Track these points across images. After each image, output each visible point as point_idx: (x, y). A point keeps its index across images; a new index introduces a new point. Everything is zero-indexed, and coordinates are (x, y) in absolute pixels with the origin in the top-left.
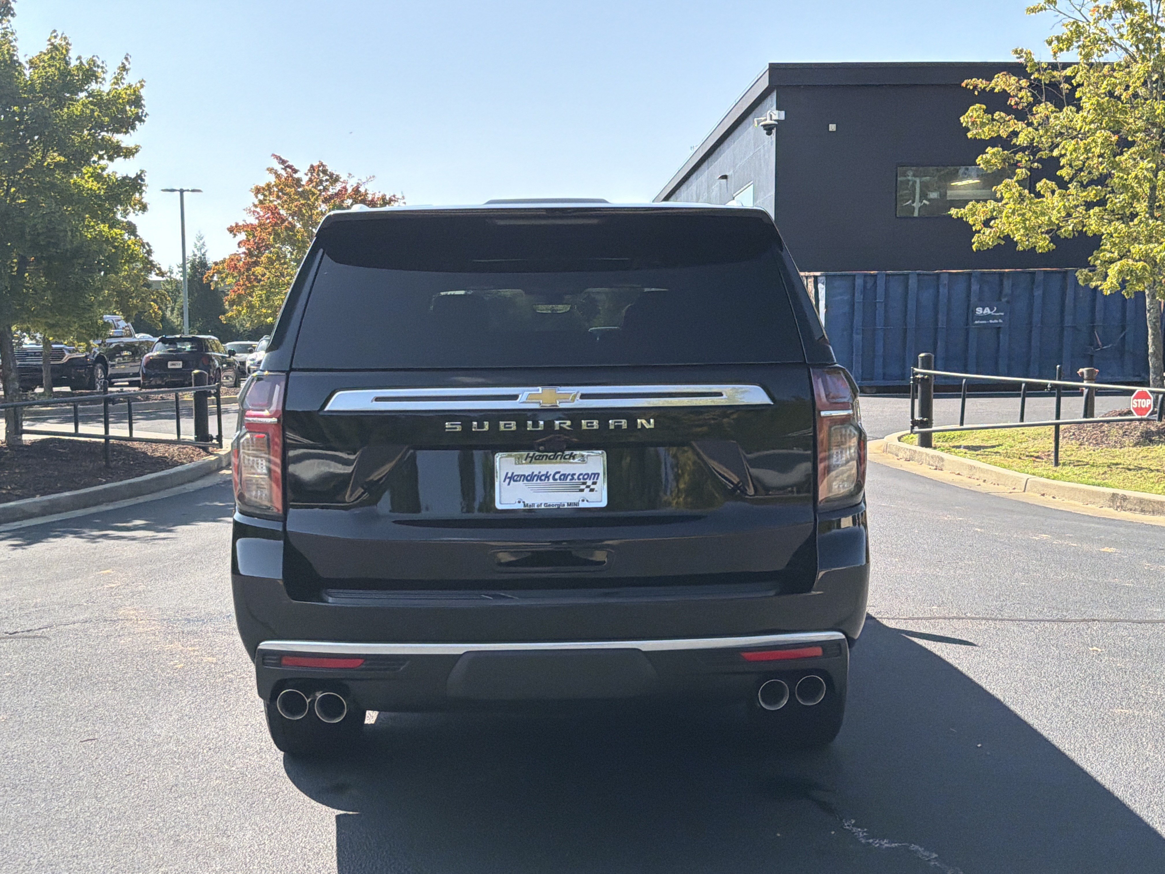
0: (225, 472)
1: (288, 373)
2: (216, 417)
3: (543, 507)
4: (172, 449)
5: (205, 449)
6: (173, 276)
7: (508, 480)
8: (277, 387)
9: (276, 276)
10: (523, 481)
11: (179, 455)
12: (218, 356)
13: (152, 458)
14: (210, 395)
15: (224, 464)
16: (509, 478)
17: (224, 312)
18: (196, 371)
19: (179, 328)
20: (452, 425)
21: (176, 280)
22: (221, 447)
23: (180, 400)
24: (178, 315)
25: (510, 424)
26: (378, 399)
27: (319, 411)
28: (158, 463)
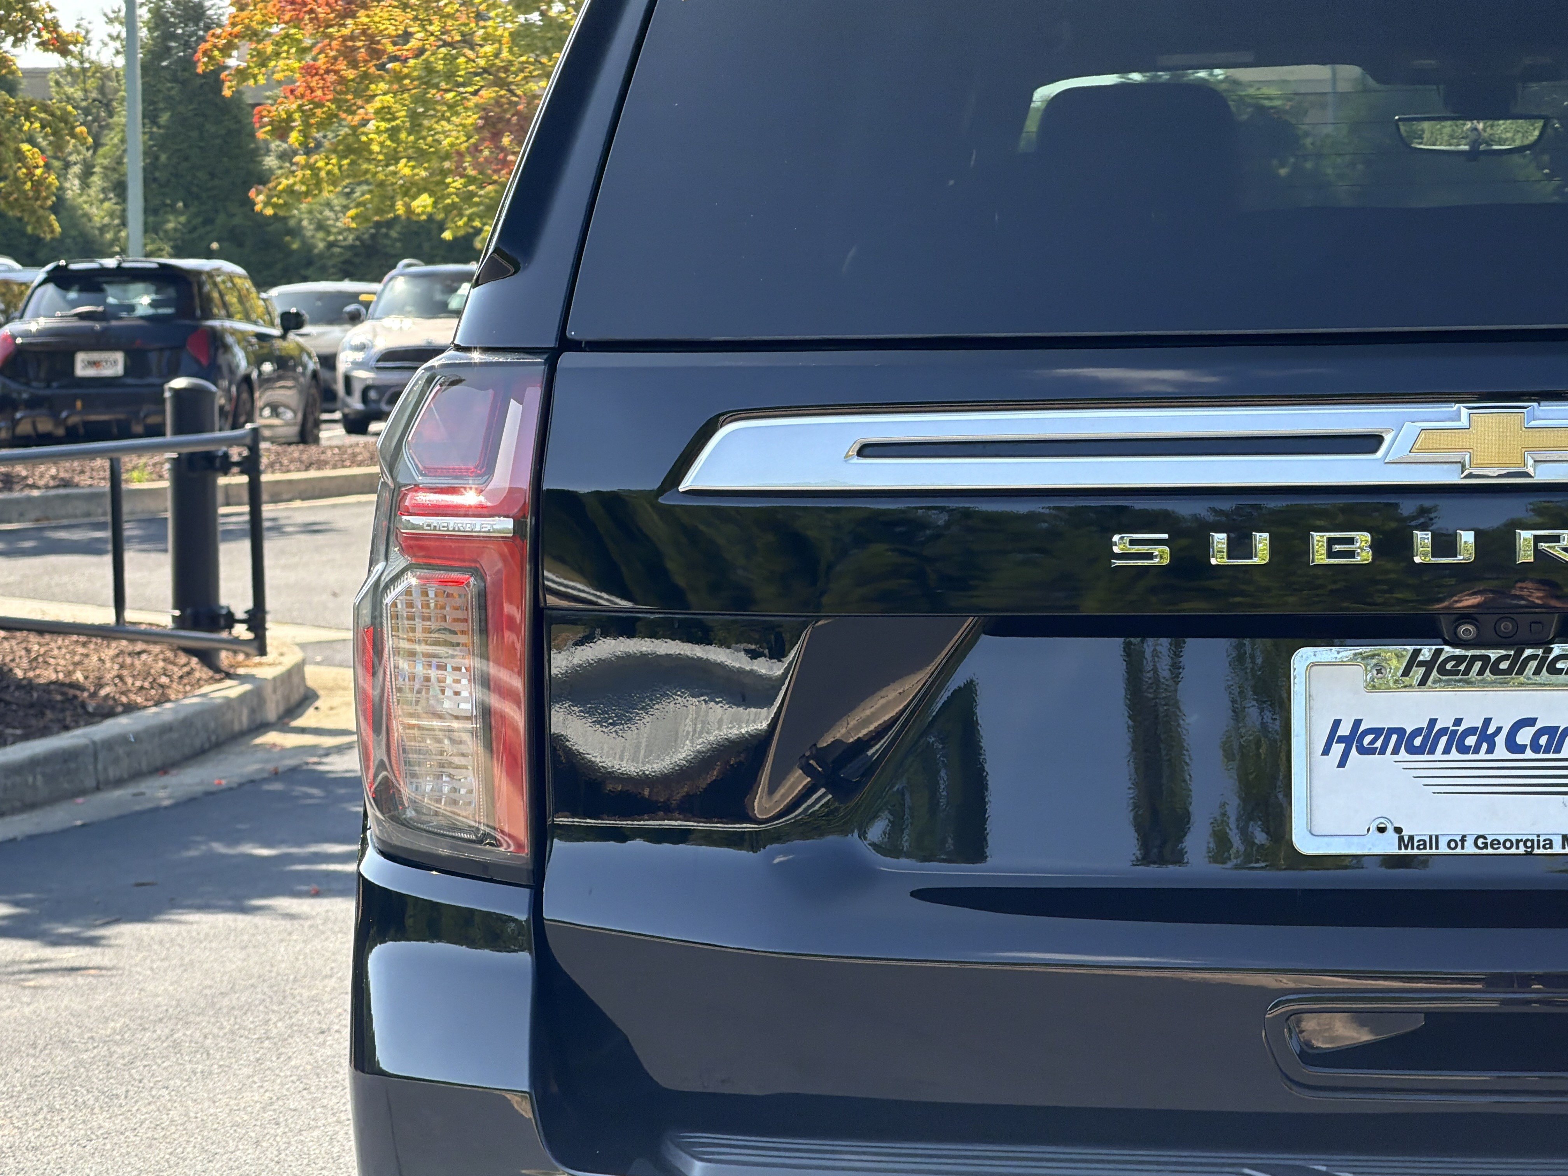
0: (272, 737)
1: (552, 358)
2: (246, 545)
3: (1469, 848)
4: (95, 658)
5: (207, 658)
6: (91, 52)
7: (1338, 749)
8: (514, 407)
9: (446, 44)
10: (1396, 751)
11: (120, 677)
12: (242, 333)
13: (28, 686)
14: (226, 465)
15: (271, 713)
16: (1341, 740)
17: (263, 178)
18: (180, 383)
19: (109, 236)
20: (1133, 542)
21: (99, 68)
22: (262, 652)
23: (124, 486)
24: (104, 190)
25: (1351, 541)
26: (867, 450)
27: (661, 491)
28: (51, 705)
